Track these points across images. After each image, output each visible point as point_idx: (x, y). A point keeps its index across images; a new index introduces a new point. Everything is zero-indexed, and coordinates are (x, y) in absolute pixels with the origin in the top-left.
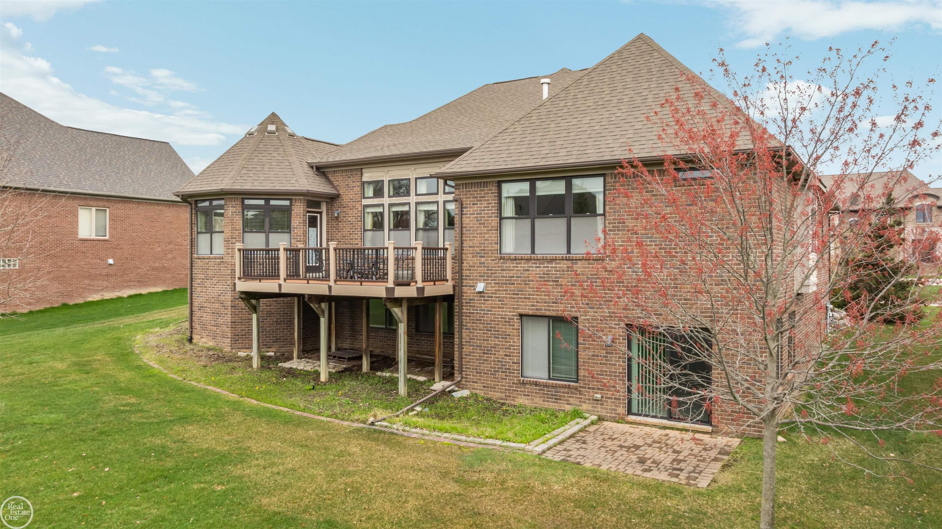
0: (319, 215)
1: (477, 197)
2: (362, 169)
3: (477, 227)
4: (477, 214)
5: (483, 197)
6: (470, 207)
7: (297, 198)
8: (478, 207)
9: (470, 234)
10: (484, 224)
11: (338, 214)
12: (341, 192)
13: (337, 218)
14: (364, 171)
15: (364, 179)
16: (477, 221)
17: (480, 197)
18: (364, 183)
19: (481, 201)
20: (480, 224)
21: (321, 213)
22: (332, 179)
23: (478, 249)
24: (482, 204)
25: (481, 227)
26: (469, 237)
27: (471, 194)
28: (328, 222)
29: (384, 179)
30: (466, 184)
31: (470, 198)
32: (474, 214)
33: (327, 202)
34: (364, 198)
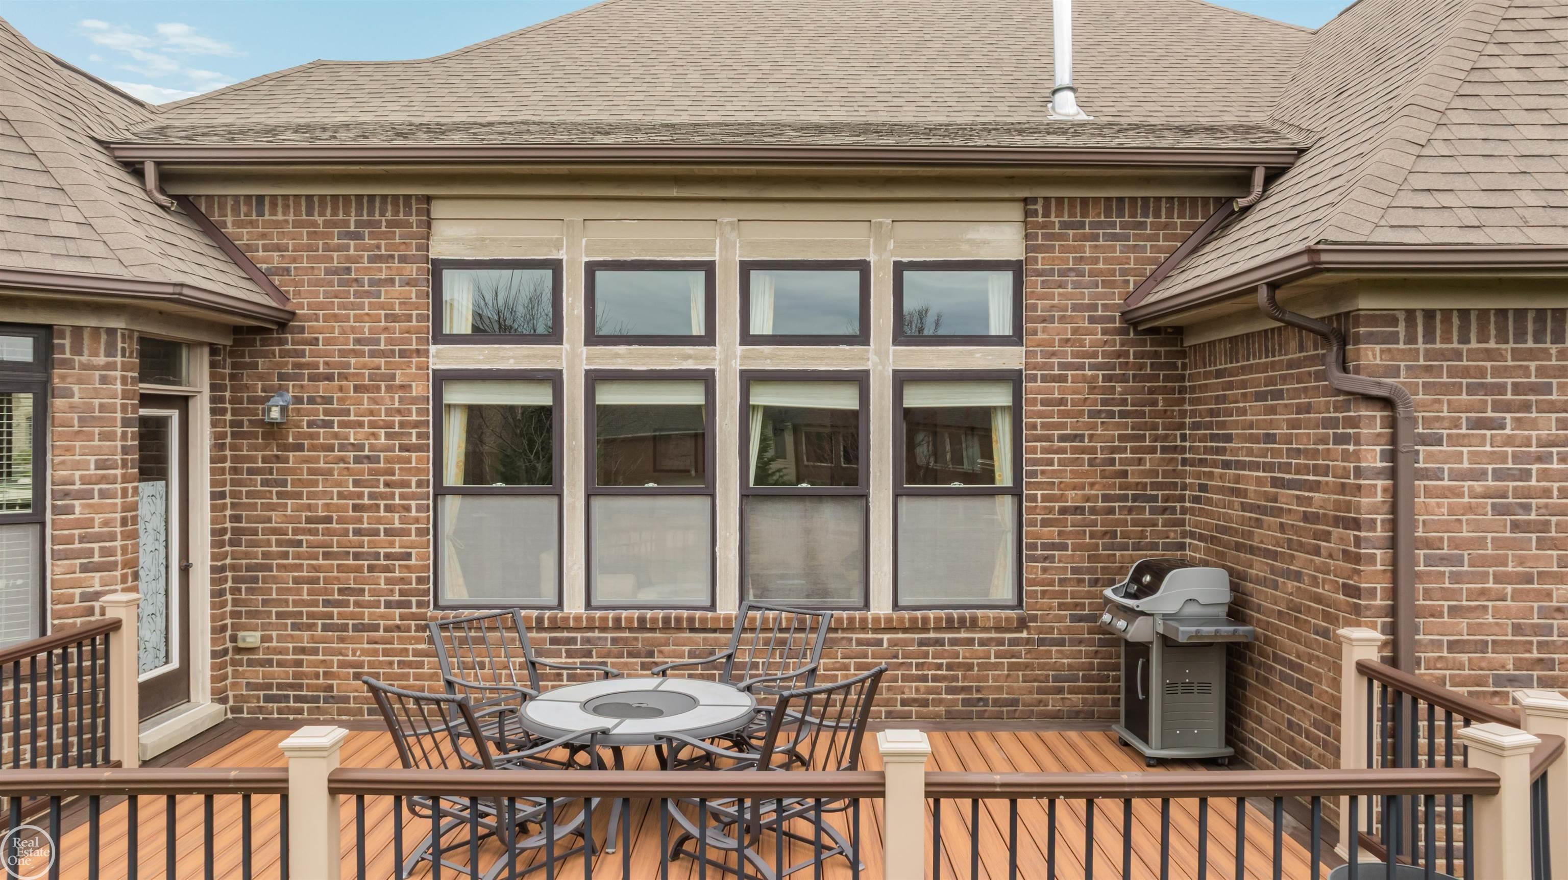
0: (174, 415)
1: (1500, 389)
2: (428, 199)
3: (1498, 543)
4: (1499, 475)
5: (1534, 389)
6: (1454, 440)
7: (88, 322)
8: (1509, 441)
9: (1456, 578)
10: (1544, 527)
11: (284, 410)
12: (301, 305)
13: (273, 431)
14: (439, 210)
15: (440, 249)
16: (1499, 510)
17: (1517, 389)
18: (438, 268)
19: (1526, 407)
20: (1516, 526)
21: (182, 402)
22: (243, 236)
23: (1509, 659)
24: (1533, 425)
25: (1524, 545)
26: (1447, 594)
27: (1466, 372)
28: (218, 447)
29: (562, 255)
30: (1429, 315)
31: (1456, 389)
32: (1481, 475)
33: (214, 350)
34: (439, 337)
